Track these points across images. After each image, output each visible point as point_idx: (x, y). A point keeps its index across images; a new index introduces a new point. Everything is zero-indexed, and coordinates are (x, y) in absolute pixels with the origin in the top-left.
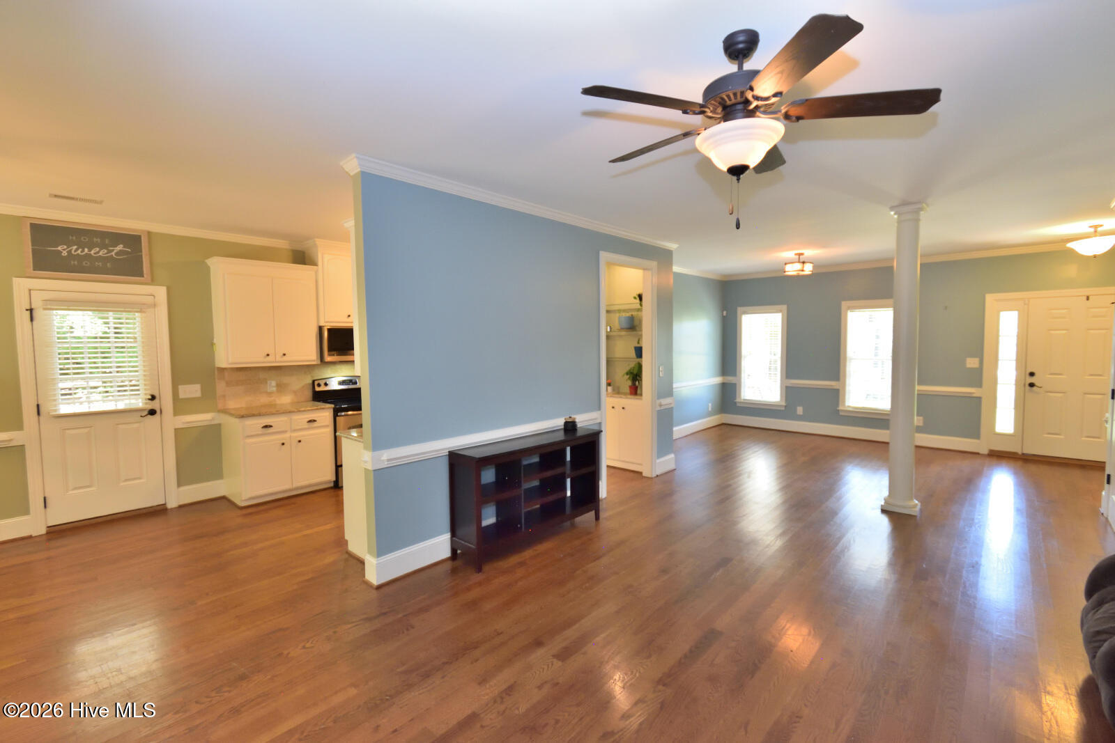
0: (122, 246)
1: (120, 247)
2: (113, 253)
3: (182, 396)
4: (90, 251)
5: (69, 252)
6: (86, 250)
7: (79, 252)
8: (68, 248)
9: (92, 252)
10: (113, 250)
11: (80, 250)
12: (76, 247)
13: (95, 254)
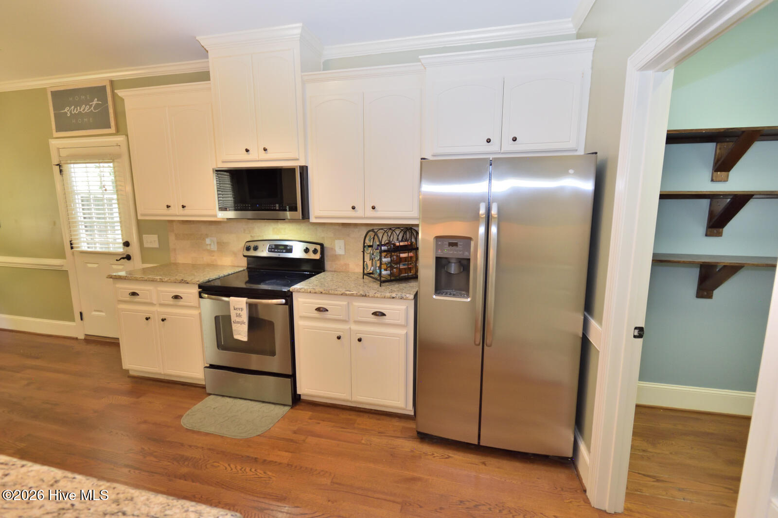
0: (96, 99)
1: (95, 102)
2: (92, 108)
3: (146, 245)
4: (80, 109)
5: (71, 112)
6: (78, 108)
7: (75, 111)
8: (70, 109)
9: (82, 110)
10: (92, 105)
11: (76, 109)
12: (73, 107)
13: (83, 111)
